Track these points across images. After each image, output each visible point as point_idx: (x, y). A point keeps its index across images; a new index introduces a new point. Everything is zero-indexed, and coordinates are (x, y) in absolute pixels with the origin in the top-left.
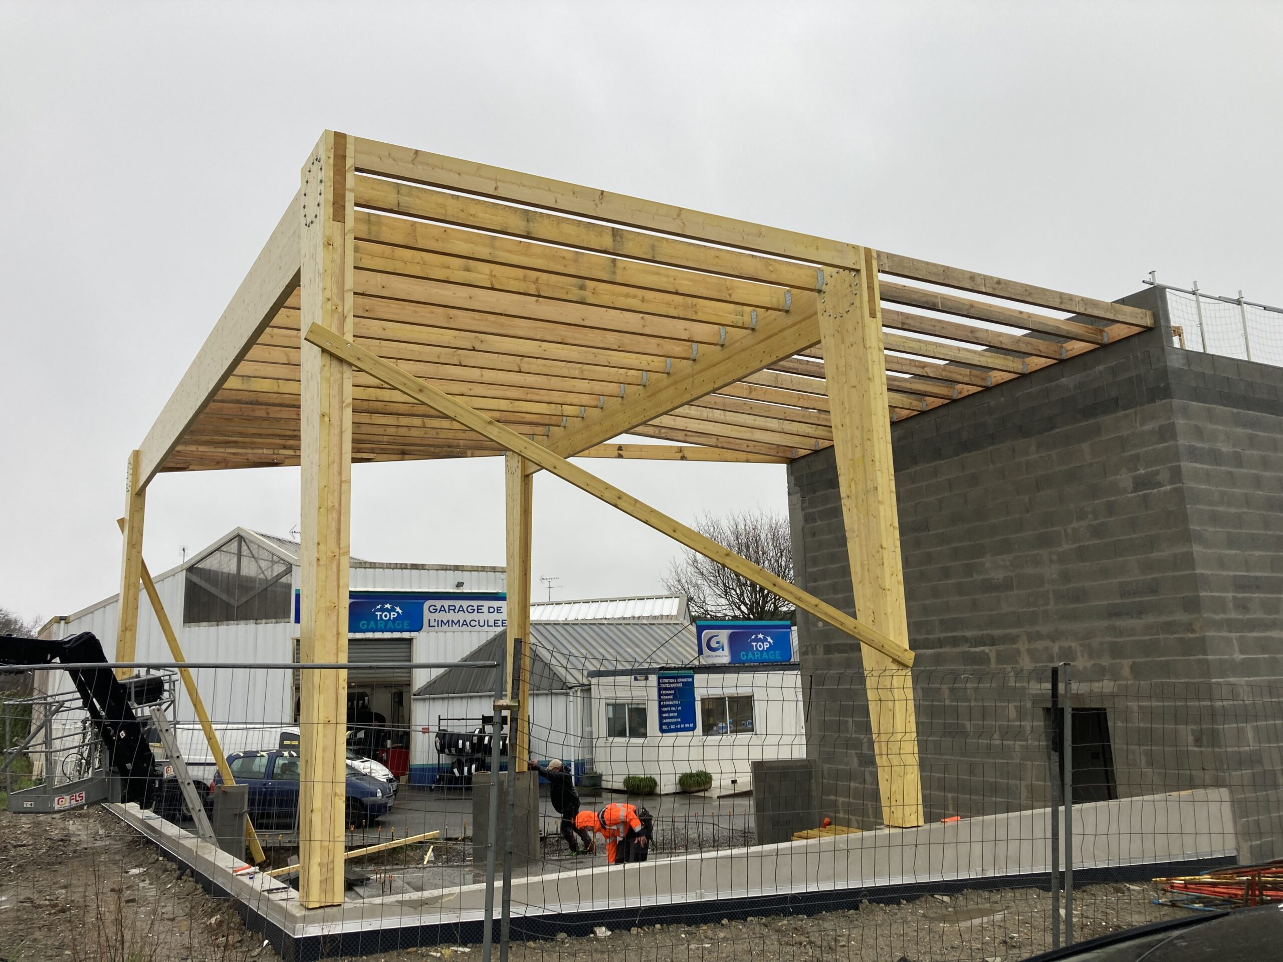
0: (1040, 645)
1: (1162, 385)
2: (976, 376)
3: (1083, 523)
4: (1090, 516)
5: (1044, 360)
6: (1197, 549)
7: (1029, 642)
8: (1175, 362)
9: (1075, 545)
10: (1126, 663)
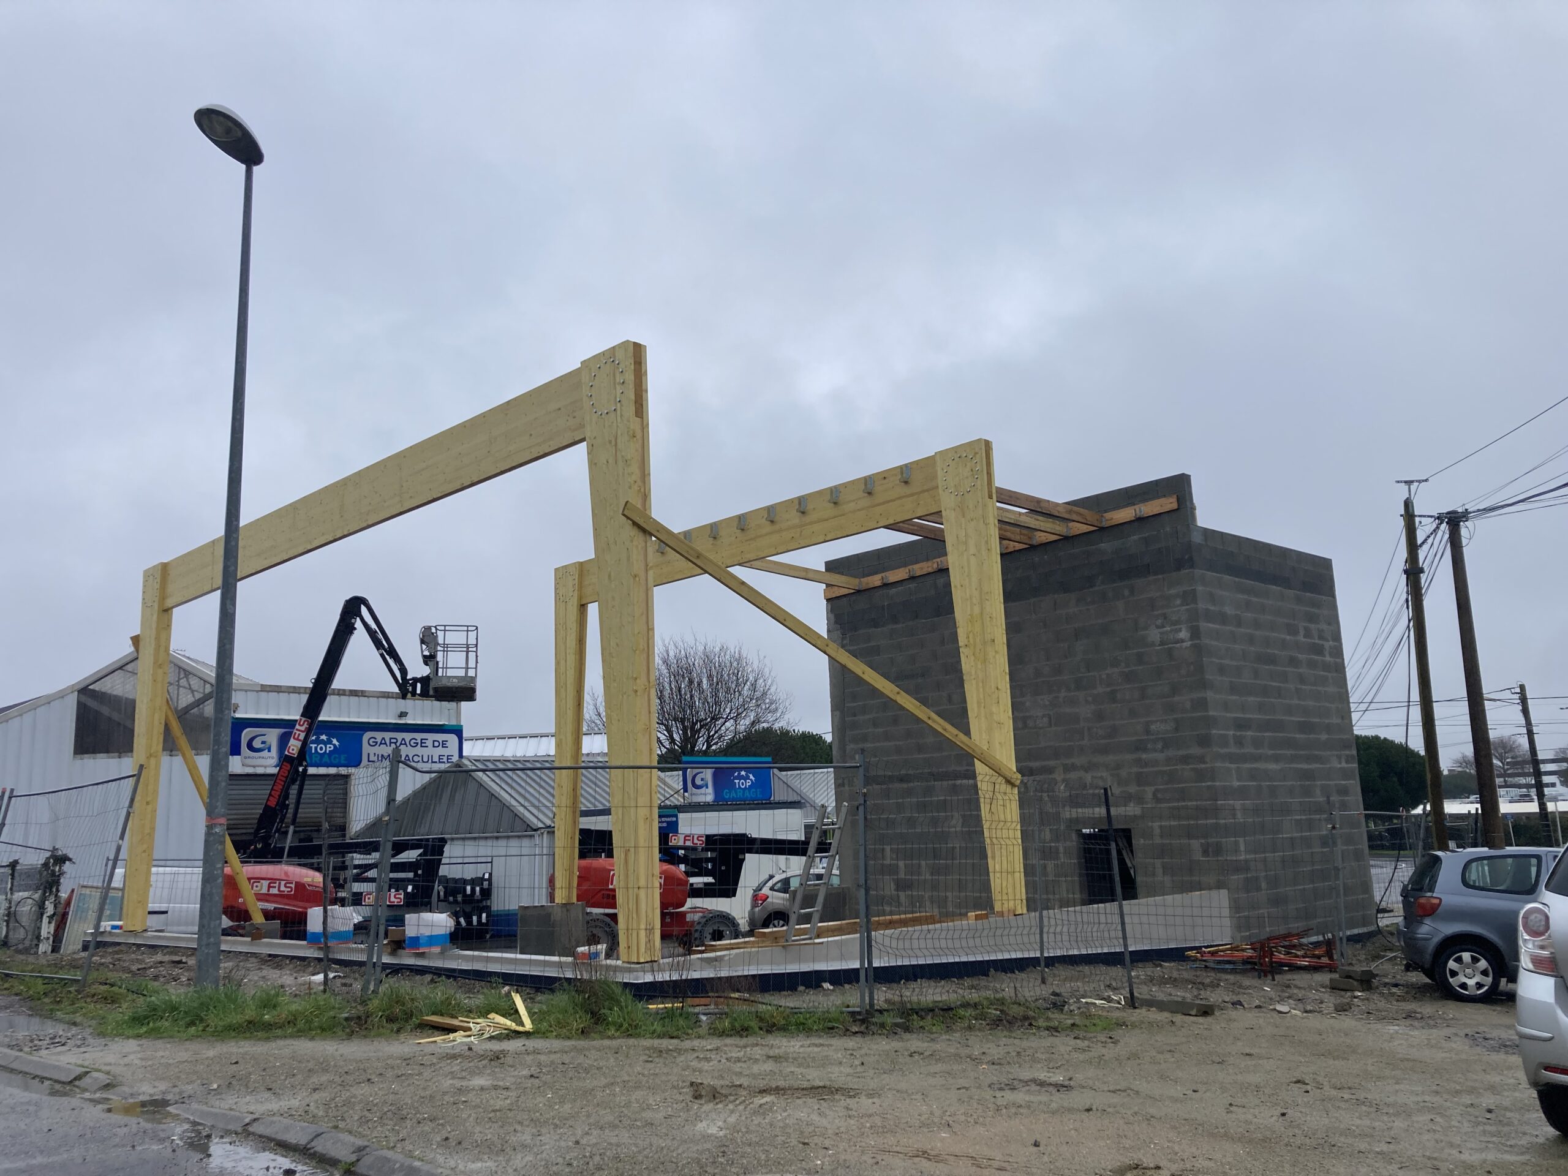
0: (1073, 775)
1: (1186, 557)
2: (1024, 535)
3: (1116, 670)
4: (1123, 664)
5: (1086, 526)
6: (1209, 695)
7: (1064, 773)
8: (1197, 538)
9: (1109, 689)
10: (1149, 791)
